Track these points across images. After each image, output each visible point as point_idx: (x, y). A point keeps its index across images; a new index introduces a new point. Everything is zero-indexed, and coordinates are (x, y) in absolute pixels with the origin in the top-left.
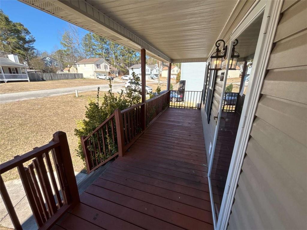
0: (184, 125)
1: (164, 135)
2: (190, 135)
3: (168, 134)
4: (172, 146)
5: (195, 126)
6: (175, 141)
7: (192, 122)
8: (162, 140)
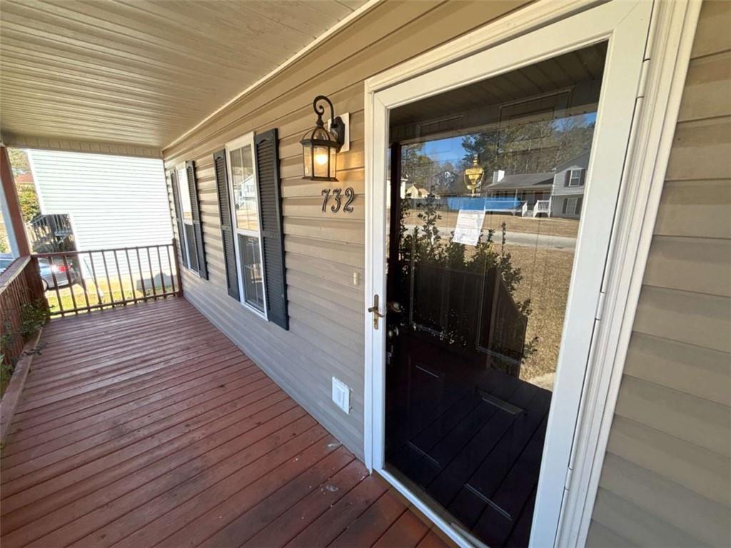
0: (172, 363)
1: (124, 441)
2: (222, 386)
3: (138, 430)
4: (198, 463)
5: (208, 351)
6: (191, 436)
7: (189, 341)
8: (130, 474)
